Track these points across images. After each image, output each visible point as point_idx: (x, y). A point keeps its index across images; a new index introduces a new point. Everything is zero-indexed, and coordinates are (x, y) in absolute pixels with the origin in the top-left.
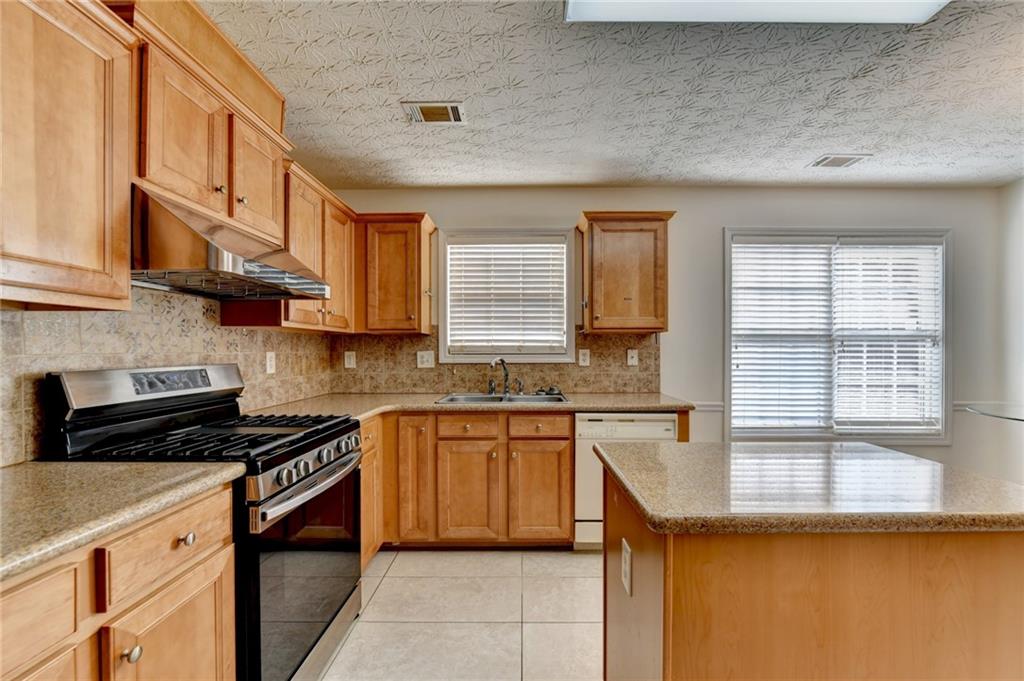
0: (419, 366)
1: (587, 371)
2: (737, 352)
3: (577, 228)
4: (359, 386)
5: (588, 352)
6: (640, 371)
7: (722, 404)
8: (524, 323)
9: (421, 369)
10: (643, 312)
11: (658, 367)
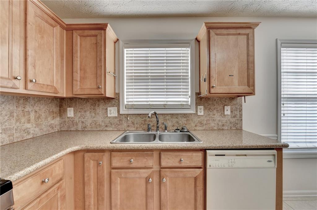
0: (109, 115)
1: (202, 118)
2: (284, 107)
3: (196, 39)
4: (75, 127)
5: (202, 107)
6: (231, 118)
7: (276, 135)
8: (167, 92)
9: (110, 117)
10: (240, 84)
11: (241, 116)
